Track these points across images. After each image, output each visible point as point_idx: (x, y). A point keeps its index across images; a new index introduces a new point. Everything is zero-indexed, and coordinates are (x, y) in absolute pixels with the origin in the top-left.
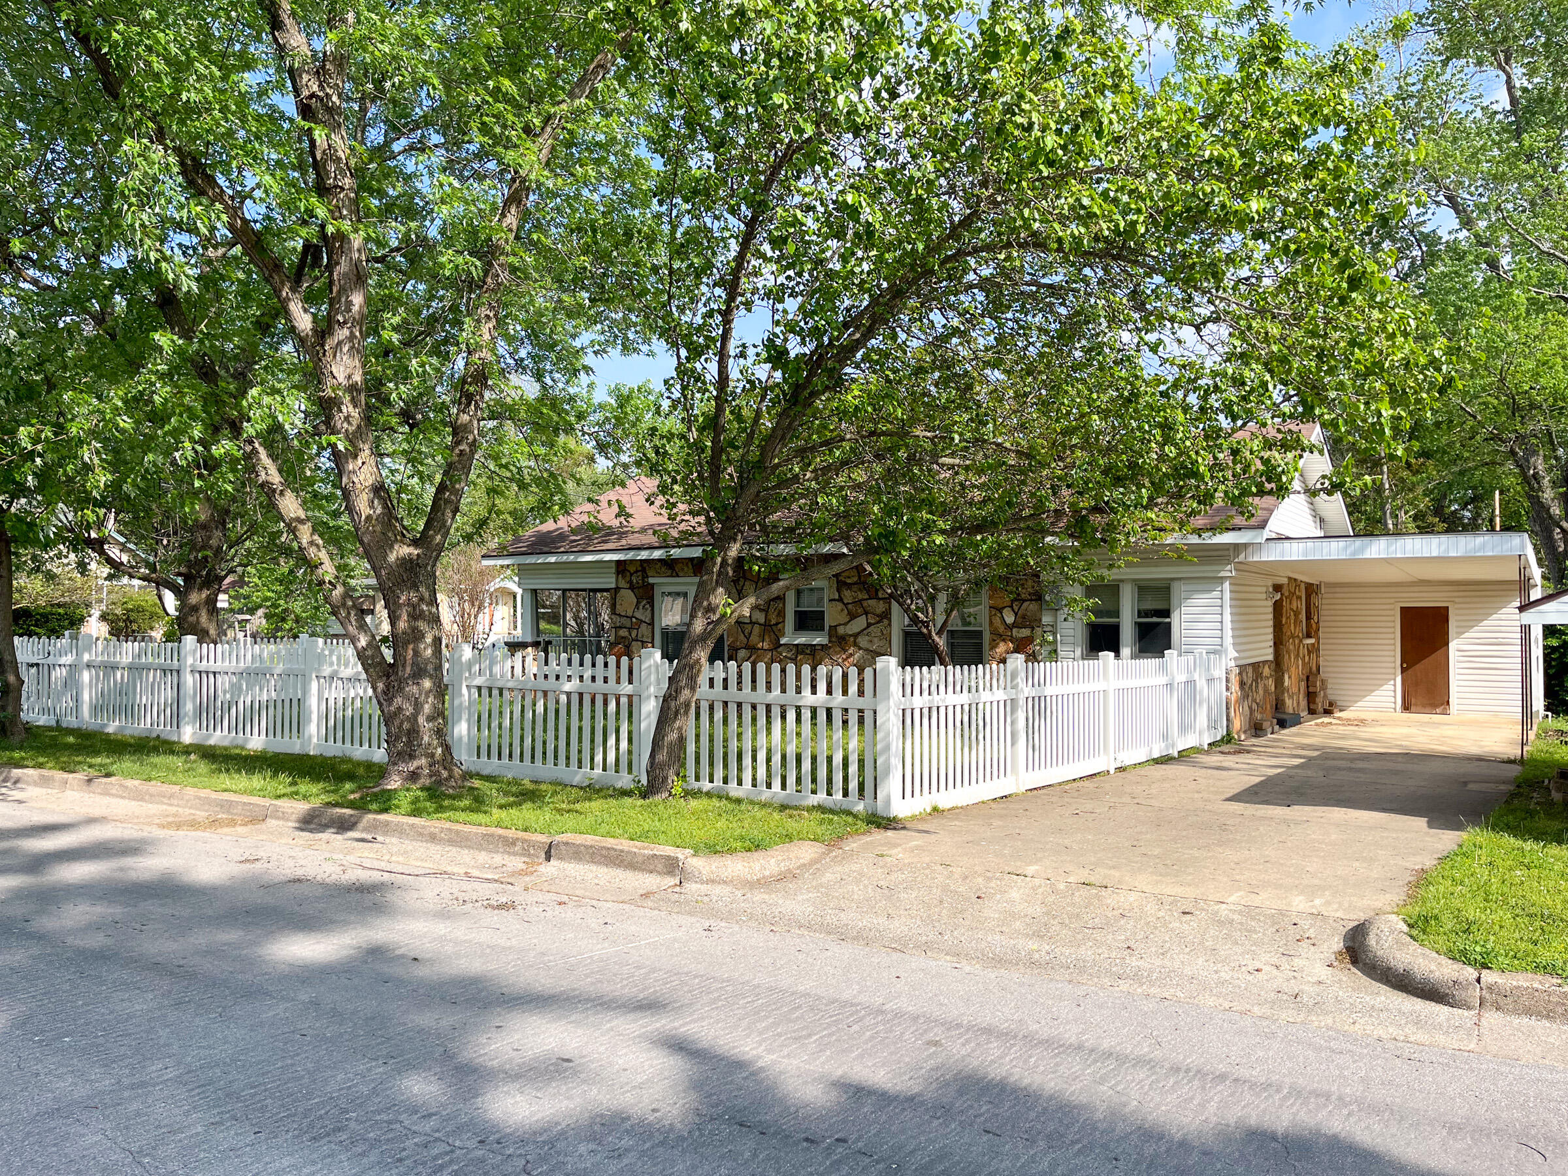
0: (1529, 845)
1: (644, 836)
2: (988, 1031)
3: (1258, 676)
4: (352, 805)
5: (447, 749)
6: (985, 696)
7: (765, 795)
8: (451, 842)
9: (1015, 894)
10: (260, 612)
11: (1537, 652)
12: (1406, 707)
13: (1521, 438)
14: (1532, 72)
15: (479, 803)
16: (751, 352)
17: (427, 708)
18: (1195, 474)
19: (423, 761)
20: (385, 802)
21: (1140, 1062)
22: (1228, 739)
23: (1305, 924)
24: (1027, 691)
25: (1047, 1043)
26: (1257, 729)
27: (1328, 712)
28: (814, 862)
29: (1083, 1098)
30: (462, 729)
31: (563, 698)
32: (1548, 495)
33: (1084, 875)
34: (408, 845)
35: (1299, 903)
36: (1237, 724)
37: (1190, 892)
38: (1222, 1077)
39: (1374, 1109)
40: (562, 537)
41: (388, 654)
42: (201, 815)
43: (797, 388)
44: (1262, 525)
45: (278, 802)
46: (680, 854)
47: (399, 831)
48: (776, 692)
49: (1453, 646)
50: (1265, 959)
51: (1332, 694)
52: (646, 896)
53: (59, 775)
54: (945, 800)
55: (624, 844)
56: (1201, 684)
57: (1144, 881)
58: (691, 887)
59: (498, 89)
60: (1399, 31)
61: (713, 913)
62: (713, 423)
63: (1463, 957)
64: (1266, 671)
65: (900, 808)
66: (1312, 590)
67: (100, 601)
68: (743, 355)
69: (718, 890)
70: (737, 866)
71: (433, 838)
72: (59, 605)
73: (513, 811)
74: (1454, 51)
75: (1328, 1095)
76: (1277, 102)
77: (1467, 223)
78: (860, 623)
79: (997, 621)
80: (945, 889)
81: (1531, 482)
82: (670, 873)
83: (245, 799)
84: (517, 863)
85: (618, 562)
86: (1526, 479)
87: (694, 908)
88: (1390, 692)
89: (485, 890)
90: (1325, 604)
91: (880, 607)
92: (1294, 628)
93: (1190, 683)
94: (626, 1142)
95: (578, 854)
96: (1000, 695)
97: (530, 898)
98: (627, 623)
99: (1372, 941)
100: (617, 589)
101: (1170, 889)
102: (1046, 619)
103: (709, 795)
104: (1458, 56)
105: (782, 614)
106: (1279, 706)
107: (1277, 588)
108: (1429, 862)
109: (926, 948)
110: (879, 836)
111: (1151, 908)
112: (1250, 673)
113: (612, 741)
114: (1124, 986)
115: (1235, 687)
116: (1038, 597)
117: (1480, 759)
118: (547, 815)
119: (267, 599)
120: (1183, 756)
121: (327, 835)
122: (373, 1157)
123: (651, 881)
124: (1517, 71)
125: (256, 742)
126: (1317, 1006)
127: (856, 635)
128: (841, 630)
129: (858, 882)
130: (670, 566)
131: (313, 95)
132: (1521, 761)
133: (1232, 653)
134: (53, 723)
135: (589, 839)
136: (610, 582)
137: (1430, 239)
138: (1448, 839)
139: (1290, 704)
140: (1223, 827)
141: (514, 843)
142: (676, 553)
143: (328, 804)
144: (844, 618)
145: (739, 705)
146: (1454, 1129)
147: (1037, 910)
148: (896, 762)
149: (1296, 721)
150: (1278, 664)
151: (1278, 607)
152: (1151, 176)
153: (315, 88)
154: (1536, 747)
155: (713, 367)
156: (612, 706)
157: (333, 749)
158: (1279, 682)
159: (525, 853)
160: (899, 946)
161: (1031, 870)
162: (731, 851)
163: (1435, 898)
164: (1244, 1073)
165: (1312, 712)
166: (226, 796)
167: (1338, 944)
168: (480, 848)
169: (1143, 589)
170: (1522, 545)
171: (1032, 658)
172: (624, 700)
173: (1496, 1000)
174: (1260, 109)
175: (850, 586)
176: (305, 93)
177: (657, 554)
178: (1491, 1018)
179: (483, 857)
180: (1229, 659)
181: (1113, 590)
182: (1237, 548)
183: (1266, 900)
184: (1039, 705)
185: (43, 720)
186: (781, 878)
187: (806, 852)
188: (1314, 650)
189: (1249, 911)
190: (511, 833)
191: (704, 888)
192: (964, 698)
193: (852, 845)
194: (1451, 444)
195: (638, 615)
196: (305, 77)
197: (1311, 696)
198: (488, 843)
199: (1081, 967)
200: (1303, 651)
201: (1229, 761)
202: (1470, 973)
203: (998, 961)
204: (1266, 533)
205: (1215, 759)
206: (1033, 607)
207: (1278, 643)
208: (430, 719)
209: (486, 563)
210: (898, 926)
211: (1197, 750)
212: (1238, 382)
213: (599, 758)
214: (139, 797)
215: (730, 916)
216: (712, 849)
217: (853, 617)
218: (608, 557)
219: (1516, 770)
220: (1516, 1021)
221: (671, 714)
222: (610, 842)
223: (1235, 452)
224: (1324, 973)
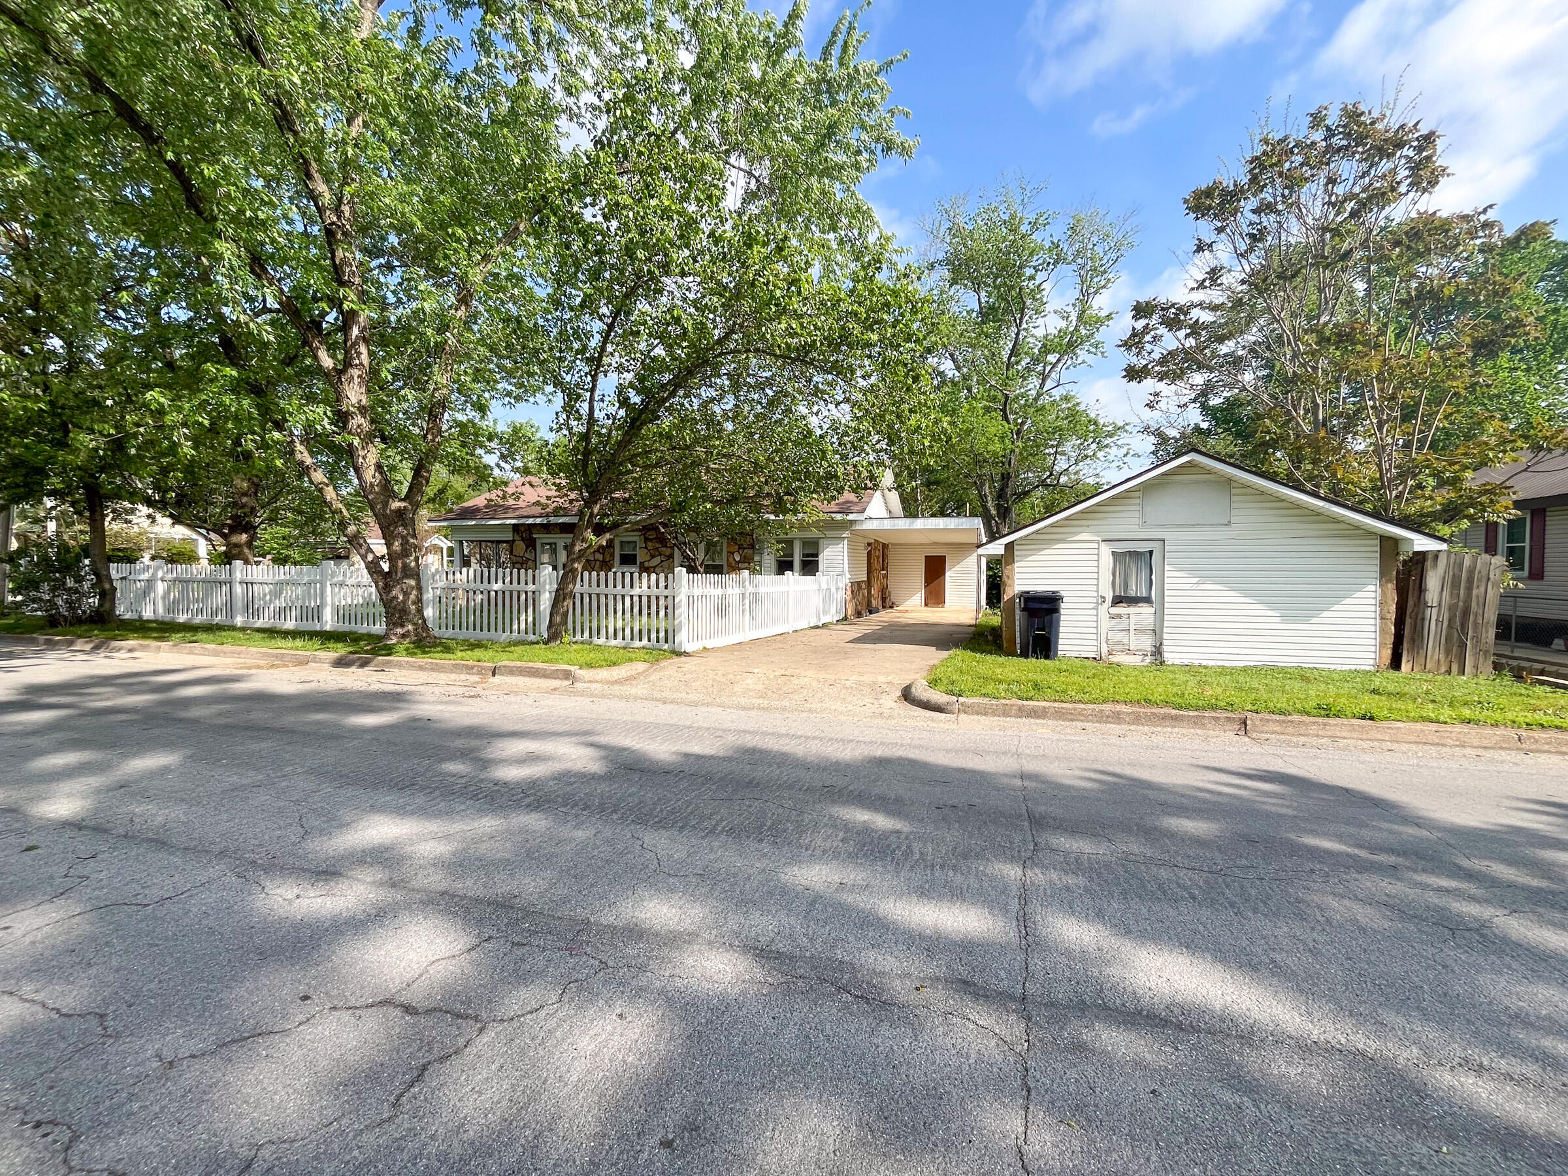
0: (978, 655)
1: (550, 661)
2: (744, 731)
3: (860, 588)
4: (366, 652)
5: (425, 621)
6: (730, 591)
7: (613, 642)
8: (432, 670)
9: (749, 681)
10: (269, 557)
11: (984, 578)
12: (926, 605)
13: (979, 476)
14: (989, 295)
15: (447, 649)
16: (607, 399)
17: (412, 597)
18: (836, 477)
19: (410, 627)
20: (389, 650)
21: (815, 738)
22: (845, 619)
23: (884, 686)
24: (750, 589)
25: (773, 734)
26: (859, 614)
27: (891, 607)
28: (644, 672)
29: (792, 751)
30: (429, 612)
31: (493, 594)
32: (989, 504)
33: (782, 672)
34: (404, 672)
35: (882, 679)
36: (849, 612)
37: (833, 677)
38: (852, 741)
39: (915, 747)
40: (478, 510)
41: (385, 567)
42: (262, 662)
43: (633, 420)
44: (863, 511)
45: (317, 653)
46: (572, 668)
47: (400, 665)
48: (619, 587)
49: (948, 574)
50: (867, 700)
51: (894, 598)
52: (555, 689)
53: (154, 643)
54: (710, 644)
55: (540, 665)
56: (833, 590)
57: (810, 673)
58: (579, 685)
59: (454, 234)
60: (931, 267)
61: (592, 695)
62: (585, 437)
63: (951, 693)
64: (864, 586)
65: (688, 647)
66: (885, 546)
67: (149, 548)
68: (602, 401)
69: (594, 686)
70: (604, 674)
71: (421, 668)
72: (119, 550)
73: (469, 652)
74: (954, 282)
75: (896, 744)
76: (880, 289)
77: (958, 368)
78: (657, 561)
79: (731, 559)
80: (714, 680)
81: (982, 497)
82: (567, 678)
83: (292, 652)
84: (476, 678)
85: (514, 525)
86: (981, 496)
87: (582, 694)
88: (918, 598)
89: (460, 690)
90: (892, 555)
91: (668, 552)
92: (876, 565)
93: (829, 589)
94: (573, 779)
95: (511, 671)
96: (737, 591)
97: (487, 693)
98: (520, 560)
99: (913, 690)
100: (514, 541)
101: (823, 675)
102: (756, 558)
103: (582, 643)
104: (957, 283)
105: (612, 555)
106: (869, 603)
107: (869, 544)
108: (936, 662)
109: (708, 705)
110: (676, 659)
111: (814, 684)
112: (856, 588)
113: (523, 618)
114: (804, 715)
115: (849, 593)
116: (752, 546)
117: (958, 625)
118: (490, 653)
119: (274, 549)
120: (824, 626)
121: (353, 669)
122: (437, 793)
123: (557, 683)
124: (983, 294)
125: (290, 625)
126: (890, 717)
127: (654, 567)
128: (646, 564)
129: (668, 679)
130: (546, 528)
131: (333, 223)
132: (976, 626)
133: (848, 576)
134: (136, 617)
135: (519, 664)
136: (509, 536)
137: (941, 374)
138: (945, 654)
139: (874, 603)
140: (846, 653)
141: (472, 668)
142: (553, 520)
143: (351, 653)
144: (648, 558)
145: (598, 595)
146: (947, 751)
147: (761, 687)
148: (685, 621)
149: (877, 611)
150: (869, 583)
151: (869, 553)
152: (823, 318)
153: (335, 219)
154: (982, 619)
155: (586, 406)
156: (523, 597)
157: (345, 627)
158: (869, 592)
159: (479, 673)
160: (694, 704)
161: (756, 671)
162: (600, 667)
163: (939, 673)
164: (861, 739)
165: (884, 607)
166: (278, 651)
167: (899, 693)
168: (451, 672)
169: (806, 543)
170: (978, 523)
171: (753, 571)
172: (530, 594)
173: (965, 709)
174: (872, 292)
175: (651, 540)
176: (328, 221)
177: (538, 521)
178: (962, 716)
179: (453, 676)
180: (846, 580)
181: (790, 543)
182: (852, 522)
183: (867, 678)
184: (756, 598)
185: (128, 616)
186: (629, 679)
187: (641, 666)
188: (885, 577)
189: (859, 683)
190: (470, 663)
191: (586, 685)
192: (719, 591)
193: (664, 663)
194: (948, 478)
195: (527, 555)
196: (328, 212)
197: (884, 599)
198: (456, 668)
199: (784, 709)
200: (881, 577)
201: (847, 628)
202: (954, 698)
203: (743, 708)
204: (865, 515)
205: (840, 627)
206: (750, 551)
207: (869, 573)
208: (414, 603)
209: (430, 524)
210: (693, 697)
211: (832, 624)
212: (857, 431)
213: (515, 627)
214: (216, 654)
215: (603, 696)
216: (590, 666)
217: (653, 557)
218: (508, 522)
219: (973, 629)
220: (972, 717)
221: (561, 598)
222: (531, 664)
223: (855, 466)
224: (893, 705)
